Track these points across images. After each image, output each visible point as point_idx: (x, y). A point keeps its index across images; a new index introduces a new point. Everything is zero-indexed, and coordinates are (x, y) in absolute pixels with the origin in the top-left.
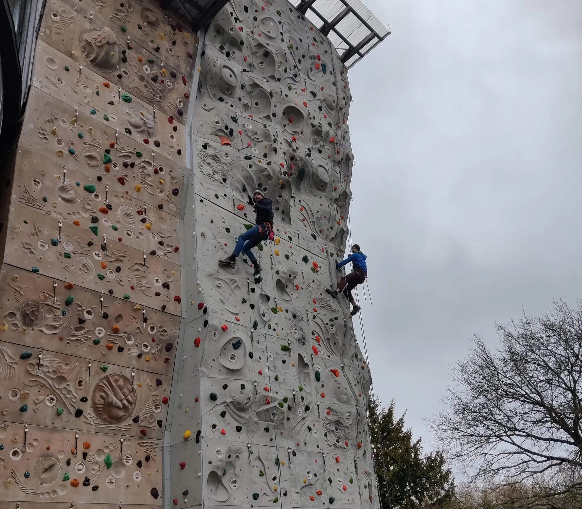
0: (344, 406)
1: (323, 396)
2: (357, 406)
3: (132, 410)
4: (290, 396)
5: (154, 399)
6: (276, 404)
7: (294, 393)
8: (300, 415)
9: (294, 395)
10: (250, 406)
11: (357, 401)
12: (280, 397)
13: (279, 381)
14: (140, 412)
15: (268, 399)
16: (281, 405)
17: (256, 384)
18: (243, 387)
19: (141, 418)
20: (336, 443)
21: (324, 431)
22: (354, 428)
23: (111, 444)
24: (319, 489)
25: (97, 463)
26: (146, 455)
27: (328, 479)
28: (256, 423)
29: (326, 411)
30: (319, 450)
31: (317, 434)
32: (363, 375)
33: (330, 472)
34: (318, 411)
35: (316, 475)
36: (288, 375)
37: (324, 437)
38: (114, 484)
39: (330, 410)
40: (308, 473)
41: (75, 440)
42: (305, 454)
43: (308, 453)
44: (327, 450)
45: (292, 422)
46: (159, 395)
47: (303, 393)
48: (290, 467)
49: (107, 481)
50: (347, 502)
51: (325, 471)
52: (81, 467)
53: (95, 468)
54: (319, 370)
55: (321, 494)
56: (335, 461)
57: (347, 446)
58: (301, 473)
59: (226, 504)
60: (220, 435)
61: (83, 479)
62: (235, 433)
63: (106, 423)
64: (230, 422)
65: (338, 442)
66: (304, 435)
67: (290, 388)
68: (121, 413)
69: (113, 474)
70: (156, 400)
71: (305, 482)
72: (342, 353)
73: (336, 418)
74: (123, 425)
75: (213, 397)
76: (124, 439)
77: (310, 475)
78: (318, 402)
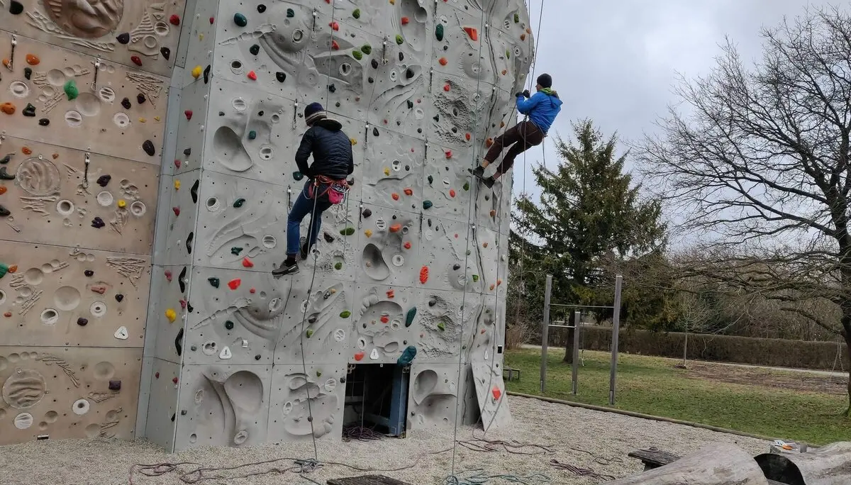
0: (473, 82)
1: (443, 63)
2: (494, 85)
3: (115, 23)
4: (376, 46)
5: (156, 14)
6: (349, 52)
7: (385, 43)
8: (393, 80)
9: (384, 46)
10: (302, 47)
11: (497, 79)
12: (358, 44)
13: (361, 18)
14: (131, 29)
15: (335, 42)
16: (358, 56)
17: (315, 14)
18: (290, 13)
19: (131, 38)
20: (451, 132)
21: (435, 112)
22: (485, 117)
23: (79, 66)
24: (409, 187)
25: (50, 88)
26: (138, 92)
27: (427, 177)
28: (313, 74)
29: (445, 84)
30: (420, 136)
31: (423, 114)
32: (520, 48)
33: (433, 169)
34: (429, 82)
35: (407, 168)
36: (378, 14)
37: (434, 122)
38: (80, 123)
39: (450, 85)
40: (396, 163)
41: (10, 48)
42: (396, 137)
43: (401, 136)
44: (433, 138)
45: (378, 87)
46: (165, 9)
47: (403, 48)
48: (365, 149)
49: (67, 116)
50: (453, 212)
51: (424, 165)
52: (20, 88)
53: (46, 93)
54: (443, 24)
55: (411, 194)
56: (443, 155)
57: (468, 139)
58: (384, 161)
59: (242, 175)
60: (246, 79)
61: (25, 106)
62: (274, 82)
63: (67, 33)
64: (266, 65)
65: (455, 131)
66: (397, 110)
67: (379, 35)
68: (94, 23)
69: (78, 107)
70: (159, 16)
71: (387, 174)
72: (490, 7)
73: (457, 97)
74: (99, 42)
75: (240, 21)
76: (102, 64)
77: (397, 166)
78: (432, 69)
